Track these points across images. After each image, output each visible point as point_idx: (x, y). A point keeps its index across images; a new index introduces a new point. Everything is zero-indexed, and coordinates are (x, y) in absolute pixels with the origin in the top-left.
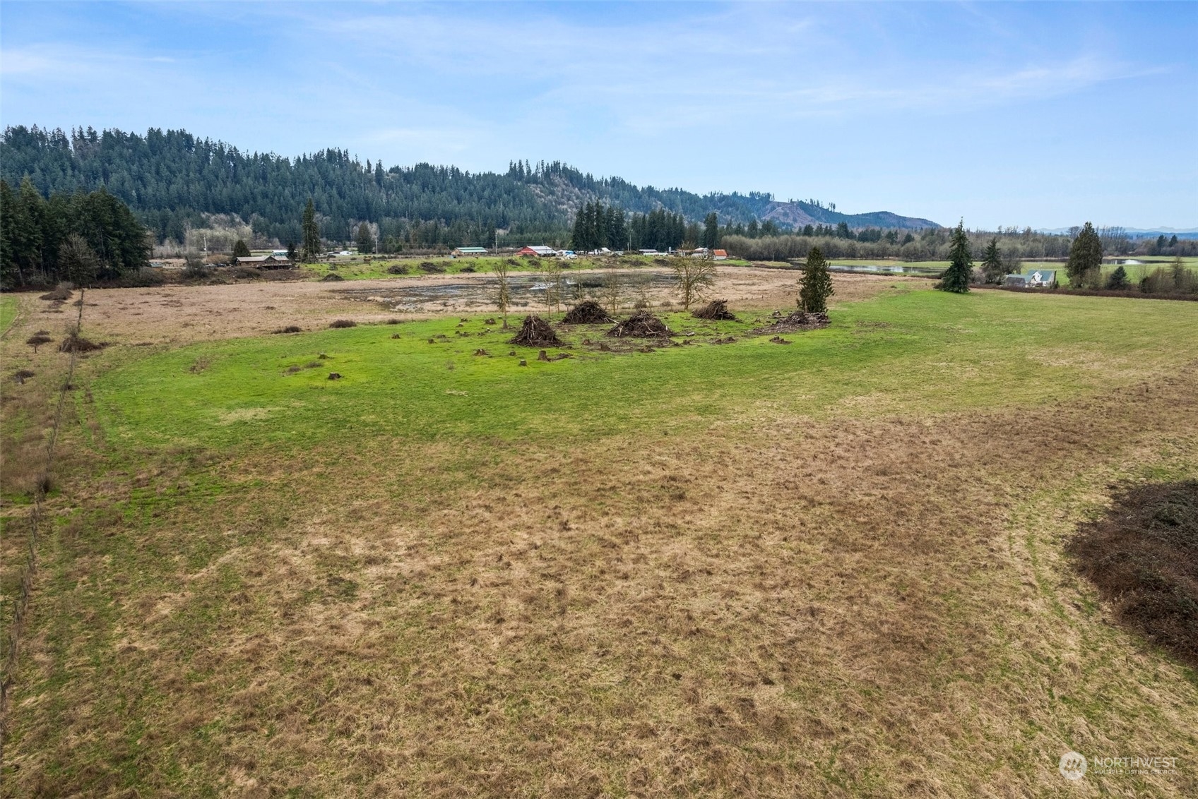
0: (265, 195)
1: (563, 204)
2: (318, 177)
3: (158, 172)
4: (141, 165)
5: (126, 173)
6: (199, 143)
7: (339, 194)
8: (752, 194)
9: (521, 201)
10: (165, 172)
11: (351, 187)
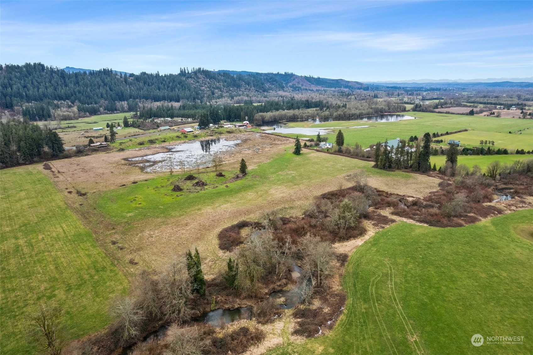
0: (80, 92)
1: (203, 86)
2: (100, 82)
3: (32, 83)
4: (25, 80)
5: (19, 85)
6: (47, 68)
7: (110, 89)
8: (285, 73)
9: (185, 87)
10: (36, 83)
11: (115, 86)
